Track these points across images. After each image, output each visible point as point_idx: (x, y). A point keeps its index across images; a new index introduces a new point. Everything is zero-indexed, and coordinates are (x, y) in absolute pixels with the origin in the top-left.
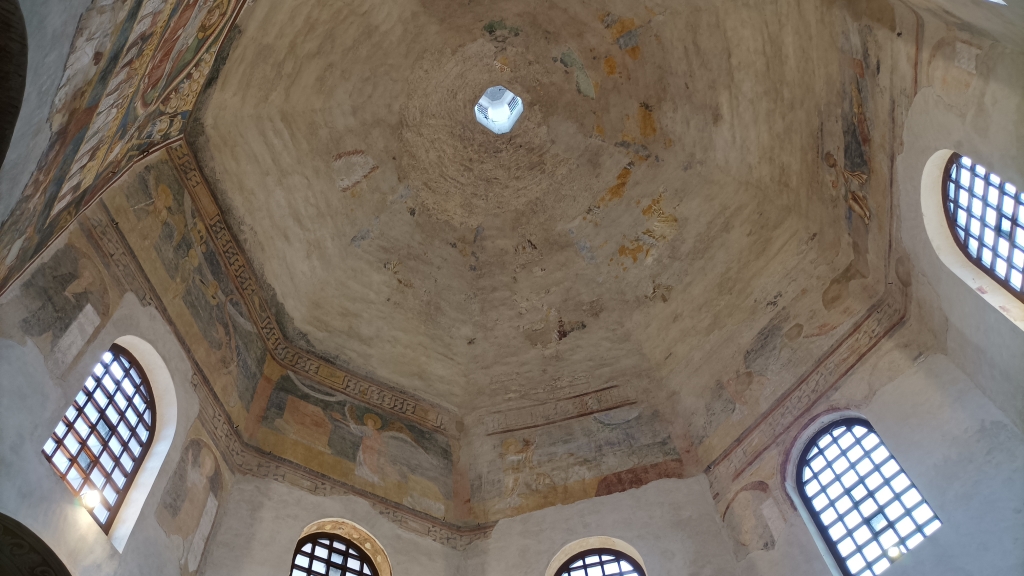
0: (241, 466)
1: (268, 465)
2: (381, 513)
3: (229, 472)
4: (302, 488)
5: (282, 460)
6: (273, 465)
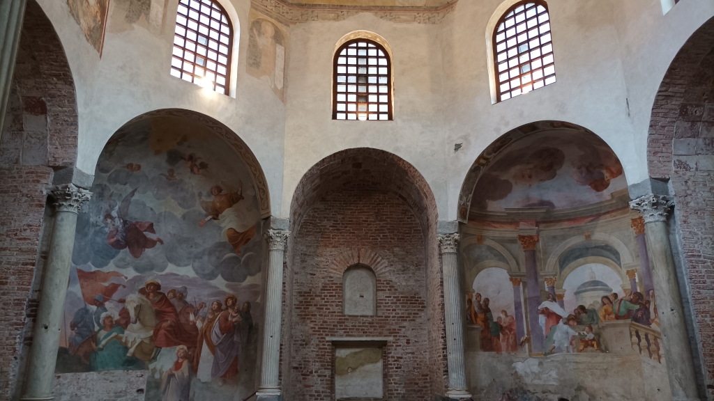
0: (291, 19)
1: (306, 12)
2: (382, 17)
3: (285, 27)
4: (330, 20)
5: (314, 6)
6: (310, 11)
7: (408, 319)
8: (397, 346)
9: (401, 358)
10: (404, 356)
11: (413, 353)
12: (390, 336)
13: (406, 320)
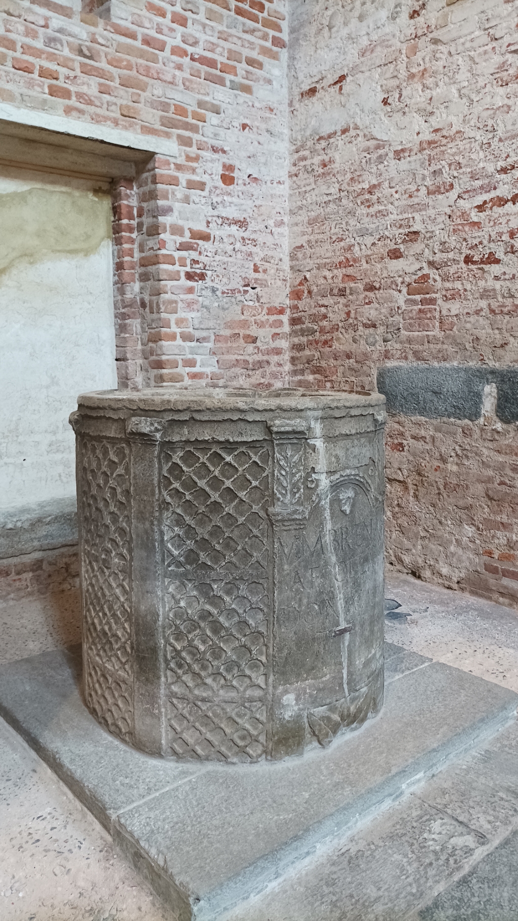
7: (228, 77)
8: (191, 185)
9: (206, 237)
10: (214, 231)
11: (242, 224)
12: (168, 135)
13: (221, 82)
